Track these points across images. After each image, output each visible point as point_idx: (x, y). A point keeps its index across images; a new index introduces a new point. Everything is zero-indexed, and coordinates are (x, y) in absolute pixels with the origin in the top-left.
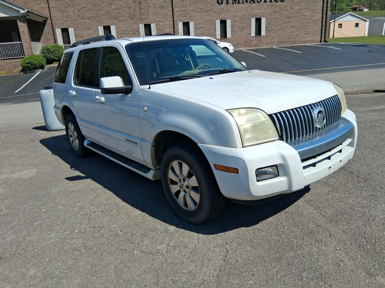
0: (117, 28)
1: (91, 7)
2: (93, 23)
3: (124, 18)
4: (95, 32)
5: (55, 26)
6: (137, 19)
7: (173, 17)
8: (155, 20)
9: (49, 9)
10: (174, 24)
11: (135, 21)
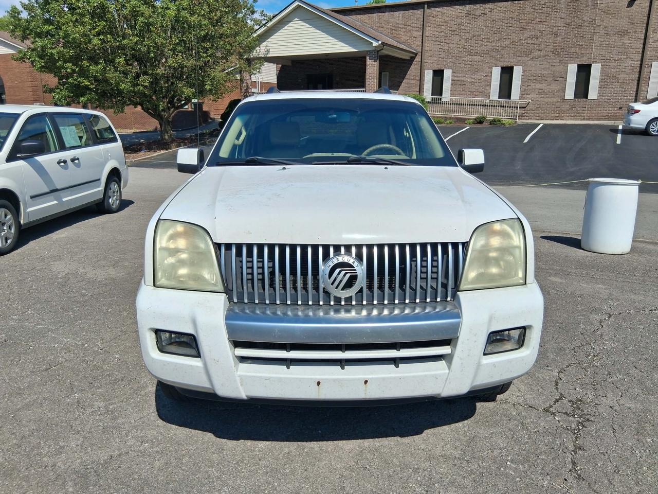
0: (524, 71)
1: (487, 35)
2: (485, 61)
3: (543, 53)
4: (486, 76)
5: (425, 66)
6: (567, 56)
7: (643, 51)
8: (603, 58)
9: (422, 40)
10: (641, 65)
11: (562, 59)
